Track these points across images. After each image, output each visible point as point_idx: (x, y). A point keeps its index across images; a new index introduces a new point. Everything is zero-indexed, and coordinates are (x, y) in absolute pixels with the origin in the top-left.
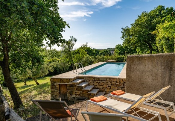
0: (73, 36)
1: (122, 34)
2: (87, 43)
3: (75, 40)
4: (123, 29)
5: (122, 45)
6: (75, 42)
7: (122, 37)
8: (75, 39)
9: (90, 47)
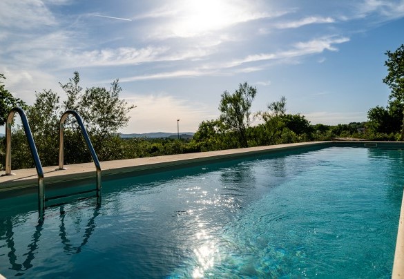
0: (246, 84)
1: (388, 68)
2: (283, 99)
3: (253, 92)
4: (390, 55)
5: (386, 109)
6: (253, 96)
7: (388, 78)
8: (251, 89)
9: (301, 116)
